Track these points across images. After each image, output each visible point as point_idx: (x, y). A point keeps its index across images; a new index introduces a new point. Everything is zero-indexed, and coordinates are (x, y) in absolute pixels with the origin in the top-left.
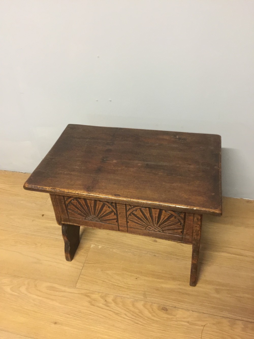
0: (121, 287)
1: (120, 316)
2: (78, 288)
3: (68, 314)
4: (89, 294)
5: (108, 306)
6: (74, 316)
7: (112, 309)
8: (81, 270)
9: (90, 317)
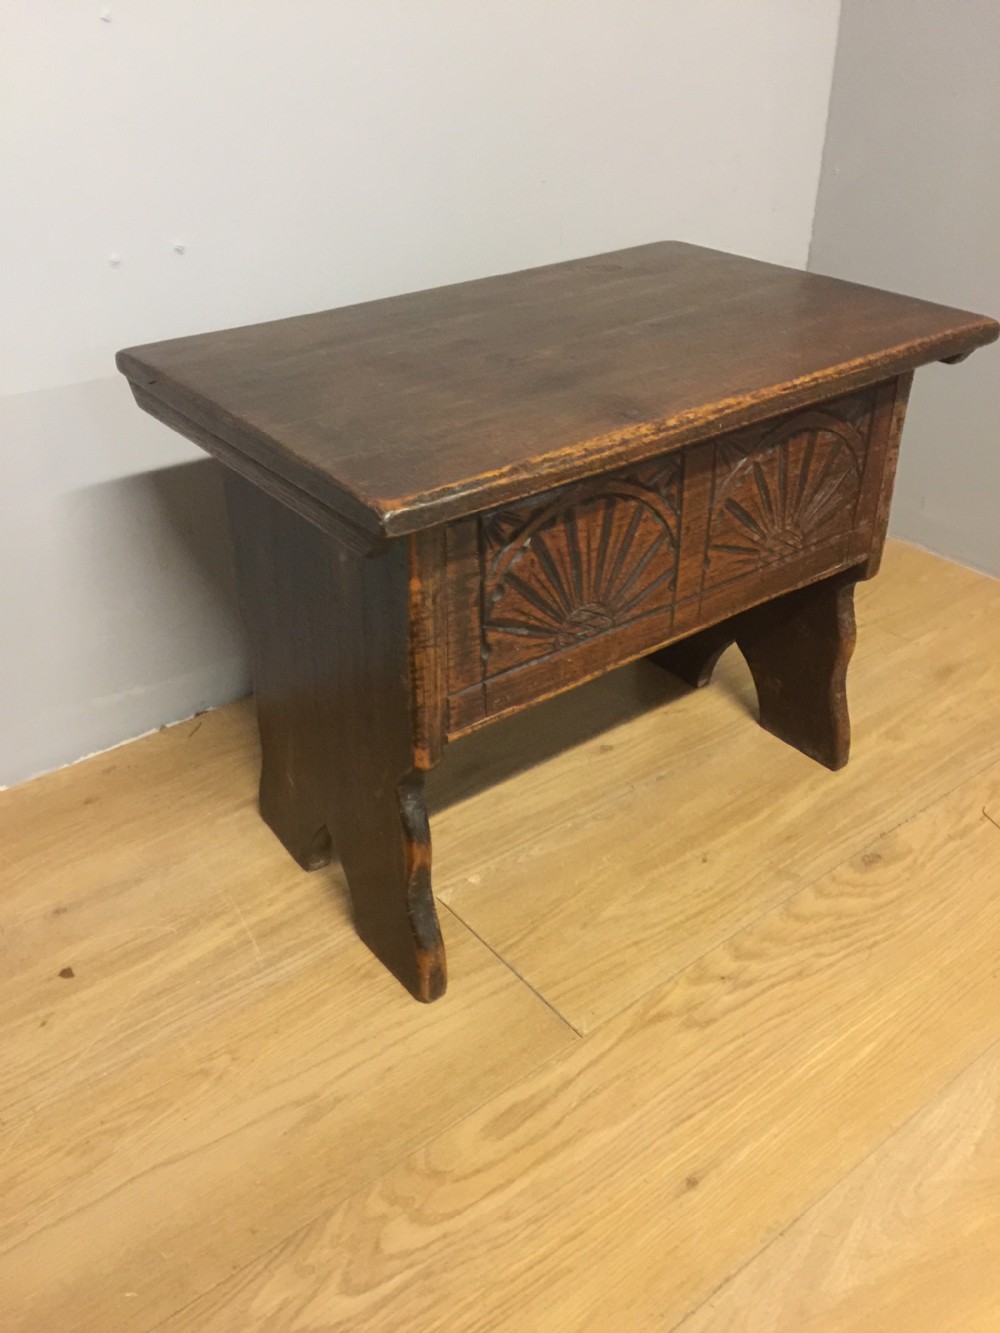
0: (701, 912)
1: (819, 971)
2: (593, 1034)
3: (684, 1116)
4: (653, 1012)
5: (750, 983)
6: (713, 1102)
7: (770, 977)
8: (521, 983)
9: (750, 1055)
